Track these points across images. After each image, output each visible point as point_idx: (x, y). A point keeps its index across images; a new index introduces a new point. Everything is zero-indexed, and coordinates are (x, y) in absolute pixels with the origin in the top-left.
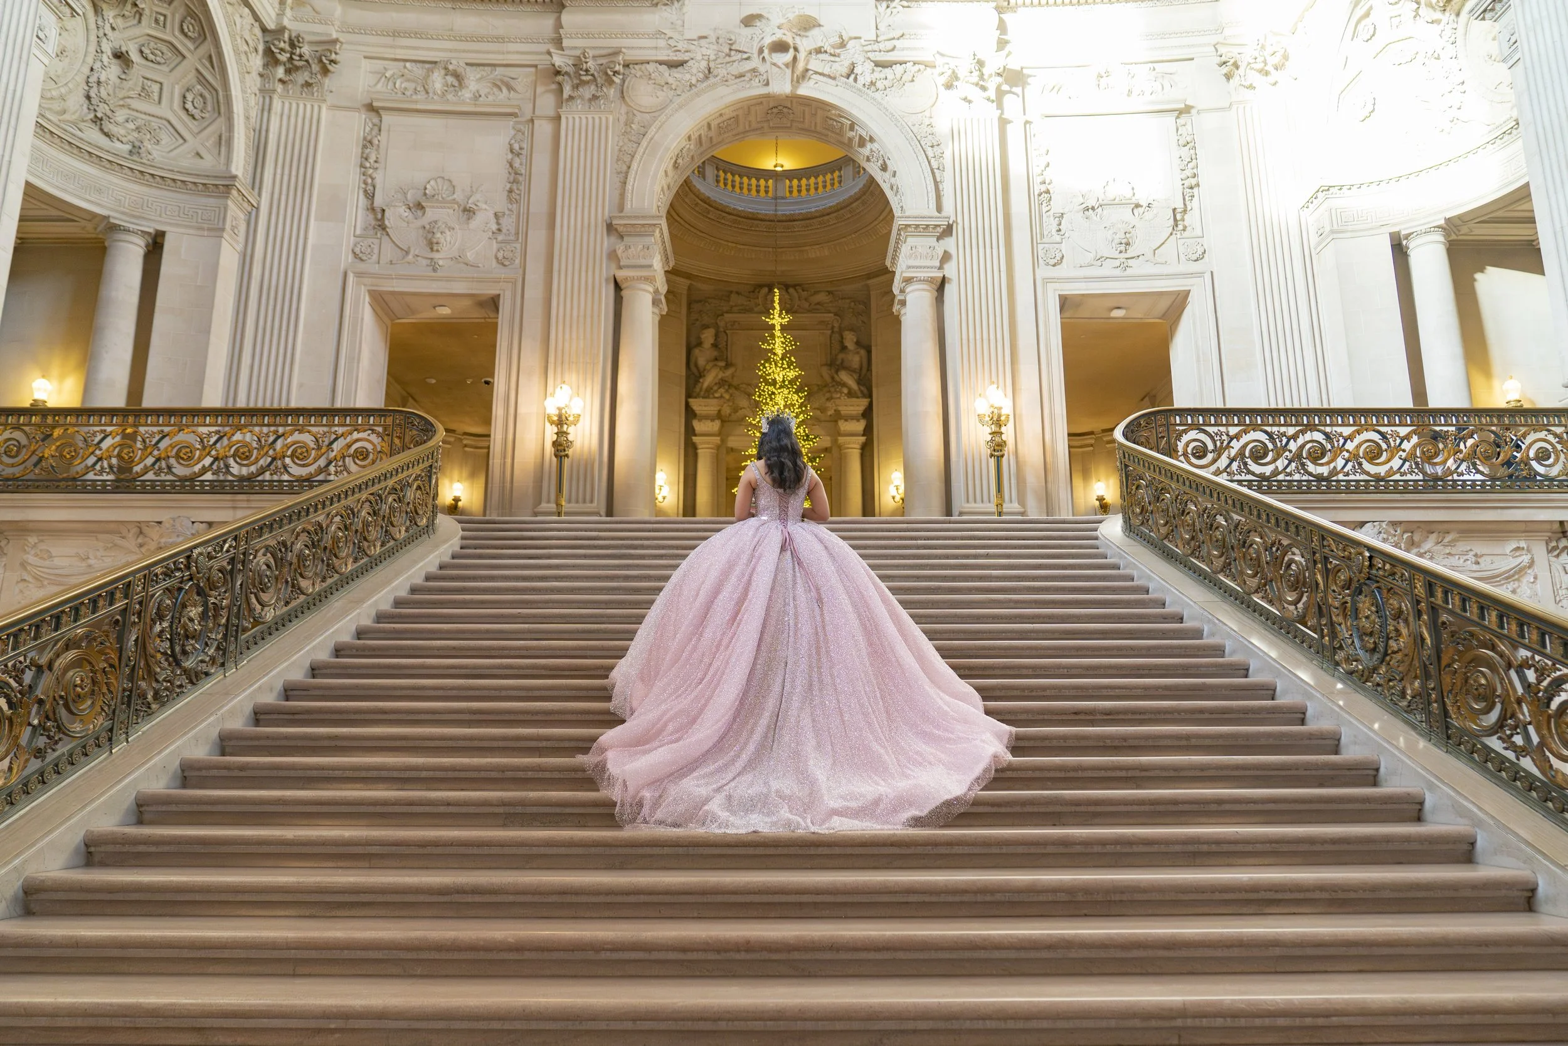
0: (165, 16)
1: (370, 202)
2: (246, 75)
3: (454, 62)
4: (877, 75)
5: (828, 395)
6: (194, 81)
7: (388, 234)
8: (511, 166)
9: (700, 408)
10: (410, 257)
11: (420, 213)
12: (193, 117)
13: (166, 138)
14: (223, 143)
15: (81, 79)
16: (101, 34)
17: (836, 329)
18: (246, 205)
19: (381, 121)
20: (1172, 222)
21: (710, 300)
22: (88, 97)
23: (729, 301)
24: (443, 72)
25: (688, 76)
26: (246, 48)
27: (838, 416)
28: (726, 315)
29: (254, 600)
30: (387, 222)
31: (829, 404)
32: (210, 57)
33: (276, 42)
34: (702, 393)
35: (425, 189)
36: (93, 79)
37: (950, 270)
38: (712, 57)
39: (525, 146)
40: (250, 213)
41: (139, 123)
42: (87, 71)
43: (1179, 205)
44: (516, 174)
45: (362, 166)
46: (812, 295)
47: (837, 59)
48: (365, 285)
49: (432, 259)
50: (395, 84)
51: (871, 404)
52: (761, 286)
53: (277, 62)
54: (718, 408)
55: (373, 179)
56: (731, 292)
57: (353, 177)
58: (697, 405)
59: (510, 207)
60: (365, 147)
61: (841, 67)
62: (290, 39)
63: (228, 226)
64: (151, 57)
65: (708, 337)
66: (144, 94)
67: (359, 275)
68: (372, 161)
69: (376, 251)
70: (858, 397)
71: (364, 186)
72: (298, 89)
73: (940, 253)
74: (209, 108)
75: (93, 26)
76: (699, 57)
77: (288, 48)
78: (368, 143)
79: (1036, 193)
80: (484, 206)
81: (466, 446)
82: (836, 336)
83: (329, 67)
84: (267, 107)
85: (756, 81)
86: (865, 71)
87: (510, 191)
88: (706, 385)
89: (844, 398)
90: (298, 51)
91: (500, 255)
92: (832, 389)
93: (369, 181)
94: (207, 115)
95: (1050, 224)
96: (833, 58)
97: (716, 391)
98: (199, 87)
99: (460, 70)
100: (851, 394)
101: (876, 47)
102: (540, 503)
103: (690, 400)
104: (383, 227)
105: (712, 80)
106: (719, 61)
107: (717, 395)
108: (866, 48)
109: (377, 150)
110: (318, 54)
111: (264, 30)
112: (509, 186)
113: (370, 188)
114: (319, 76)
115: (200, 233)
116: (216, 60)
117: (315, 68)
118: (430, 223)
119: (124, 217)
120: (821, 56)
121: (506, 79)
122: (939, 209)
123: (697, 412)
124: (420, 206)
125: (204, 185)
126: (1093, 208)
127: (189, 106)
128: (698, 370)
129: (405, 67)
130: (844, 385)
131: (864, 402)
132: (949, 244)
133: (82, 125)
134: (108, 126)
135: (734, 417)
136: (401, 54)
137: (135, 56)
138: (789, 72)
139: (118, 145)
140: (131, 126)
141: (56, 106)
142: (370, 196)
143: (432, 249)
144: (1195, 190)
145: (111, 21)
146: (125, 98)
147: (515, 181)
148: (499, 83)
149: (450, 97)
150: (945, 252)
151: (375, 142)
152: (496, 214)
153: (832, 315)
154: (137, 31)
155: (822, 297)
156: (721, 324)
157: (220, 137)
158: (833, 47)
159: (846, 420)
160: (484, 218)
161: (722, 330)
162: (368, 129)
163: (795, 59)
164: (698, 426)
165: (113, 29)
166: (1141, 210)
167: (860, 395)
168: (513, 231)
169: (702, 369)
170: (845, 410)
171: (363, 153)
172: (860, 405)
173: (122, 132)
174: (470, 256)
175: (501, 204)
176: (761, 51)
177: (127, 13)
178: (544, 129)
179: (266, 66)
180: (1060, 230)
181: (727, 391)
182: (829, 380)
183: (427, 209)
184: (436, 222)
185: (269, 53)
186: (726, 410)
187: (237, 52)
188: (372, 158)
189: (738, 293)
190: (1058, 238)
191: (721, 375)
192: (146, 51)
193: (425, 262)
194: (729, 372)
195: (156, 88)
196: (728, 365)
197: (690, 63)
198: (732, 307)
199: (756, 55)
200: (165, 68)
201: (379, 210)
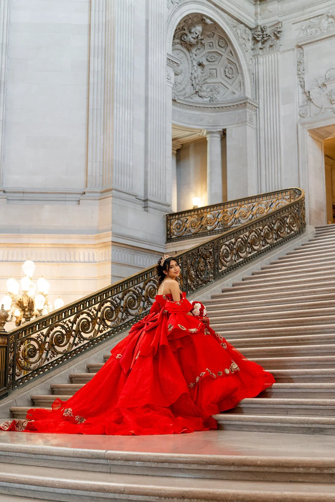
0: (212, 43)
2: (246, 53)
3: (330, 11)
6: (227, 63)
7: (312, 102)
11: (324, 88)
12: (229, 78)
13: (222, 90)
14: (241, 85)
15: (188, 79)
16: (192, 59)
18: (254, 108)
19: (303, 51)
22: (193, 85)
26: (244, 41)
29: (223, 261)
30: (311, 97)
32: (231, 52)
33: (256, 33)
35: (326, 76)
36: (193, 77)
40: (256, 110)
41: (211, 87)
42: (190, 75)
45: (298, 74)
48: (306, 128)
49: (332, 108)
50: (307, 31)
53: (258, 41)
55: (303, 79)
60: (298, 65)
62: (261, 29)
63: (248, 119)
64: (211, 60)
66: (211, 75)
67: (303, 124)
68: (301, 71)
69: (308, 111)
71: (300, 83)
72: (268, 49)
74: (234, 72)
75: (189, 57)
77: (260, 33)
78: (299, 63)
83: (278, 35)
84: (257, 62)
90: (265, 33)
93: (302, 80)
94: (234, 75)
98: (229, 65)
110: (273, 31)
111: (251, 29)
113: (303, 83)
114: (275, 41)
115: (238, 125)
116: (233, 52)
117: (273, 37)
118: (329, 92)
119: (211, 128)
124: (324, 85)
125: (237, 105)
127: (227, 74)
129: (310, 22)
133: (192, 97)
134: (201, 94)
137: (205, 63)
139: (205, 99)
140: (209, 90)
141: (182, 93)
145: (195, 53)
146: (204, 80)
151: (302, 61)
154: (204, 53)
157: (240, 82)
162: (298, 56)
165: (196, 55)
173: (206, 93)
177: (199, 47)
179: (254, 44)
183: (327, 86)
184: (331, 90)
185: (254, 39)
187: (240, 45)
188: (302, 69)
192: (209, 58)
193: (329, 110)
195: (214, 71)
200: (216, 63)
201: (307, 92)
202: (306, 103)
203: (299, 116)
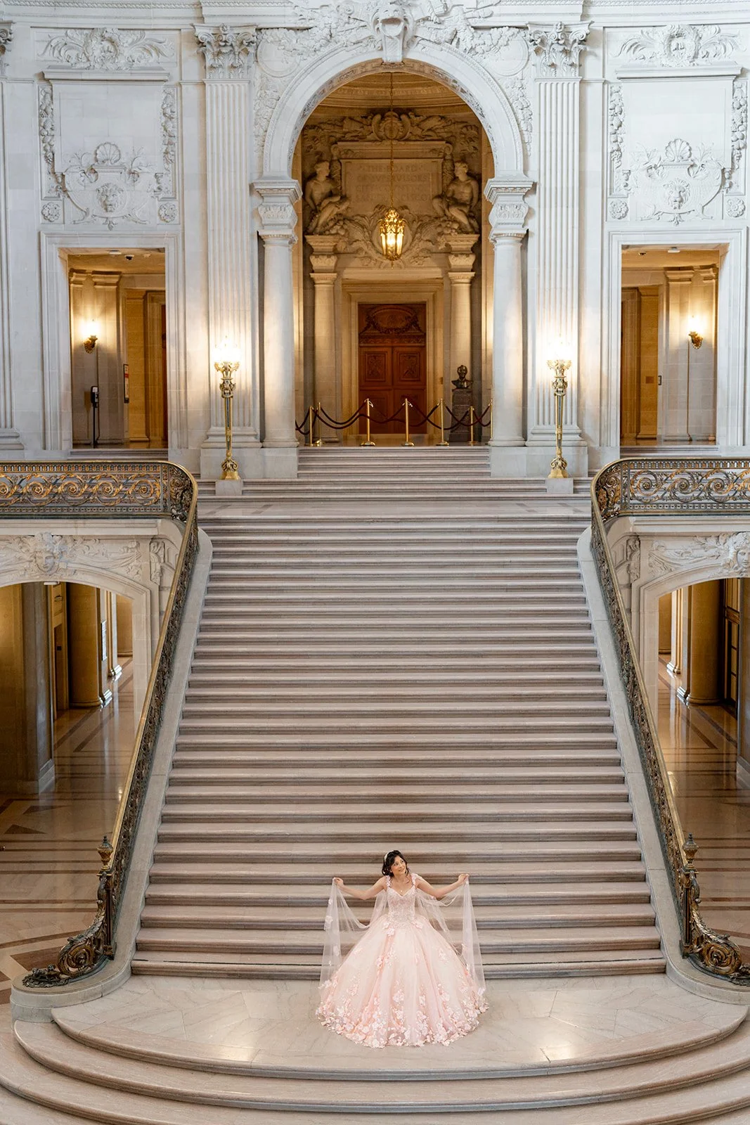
1: (50, 167)
4: (476, 41)
5: (439, 230)
7: (69, 197)
8: (165, 130)
9: (317, 244)
10: (90, 217)
11: (93, 177)
17: (448, 157)
19: (52, 89)
20: (720, 181)
21: (322, 126)
23: (342, 126)
24: (99, 38)
25: (313, 43)
27: (449, 251)
28: (339, 143)
30: (67, 186)
31: (439, 239)
34: (318, 229)
37: (532, 225)
38: (334, 25)
39: (175, 110)
43: (728, 166)
44: (170, 136)
45: (40, 134)
46: (424, 121)
47: (442, 27)
48: (56, 244)
49: (107, 218)
51: (480, 239)
52: (373, 112)
54: (334, 244)
55: (51, 146)
56: (344, 118)
57: (35, 145)
58: (313, 240)
59: (166, 166)
60: (41, 115)
61: (445, 34)
65: (323, 170)
67: (50, 235)
68: (48, 129)
70: (467, 233)
71: (44, 152)
73: (525, 210)
76: (322, 26)
78: (44, 112)
79: (609, 151)
80: (146, 170)
81: (95, 284)
82: (448, 165)
85: (371, 48)
86: (466, 36)
87: (166, 153)
88: (321, 222)
89: (454, 234)
91: (162, 213)
92: (444, 225)
93: (48, 148)
95: (619, 179)
96: (438, 26)
97: (332, 227)
99: (115, 37)
100: (462, 230)
101: (475, 14)
102: (210, 427)
103: (307, 237)
104: (66, 191)
105: (332, 46)
106: (339, 29)
107: (333, 232)
108: (468, 15)
109: (52, 118)
112: (165, 147)
120: (427, 23)
121: (155, 44)
122: (525, 171)
123: (314, 248)
126: (655, 167)
128: (315, 204)
130: (455, 221)
131: (473, 238)
132: (533, 200)
135: (349, 250)
136: (62, 22)
138: (400, 42)
142: (51, 160)
143: (106, 209)
144: (743, 151)
147: (170, 143)
148: (148, 47)
149: (109, 65)
150: (530, 208)
151: (49, 110)
152: (156, 176)
153: (444, 142)
155: (433, 123)
156: (335, 153)
158: (438, 16)
159: (456, 256)
160: (146, 180)
161: (335, 158)
162: (42, 97)
163: (405, 28)
164: (316, 262)
166: (695, 169)
167: (470, 230)
168: (170, 188)
169: (317, 203)
170: (455, 245)
171: (40, 121)
172: (469, 241)
174: (137, 214)
175: (159, 164)
176: (376, 22)
178: (191, 92)
180: (627, 185)
181: (342, 227)
182: (441, 213)
186: (342, 246)
188: (49, 126)
189: (351, 119)
190: (624, 192)
191: (336, 210)
194: (343, 207)
196: (344, 198)
197: (314, 30)
198: (345, 133)
199: (371, 24)
201: (59, 175)
202: (54, 194)
203: (41, 217)
